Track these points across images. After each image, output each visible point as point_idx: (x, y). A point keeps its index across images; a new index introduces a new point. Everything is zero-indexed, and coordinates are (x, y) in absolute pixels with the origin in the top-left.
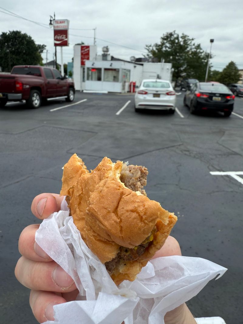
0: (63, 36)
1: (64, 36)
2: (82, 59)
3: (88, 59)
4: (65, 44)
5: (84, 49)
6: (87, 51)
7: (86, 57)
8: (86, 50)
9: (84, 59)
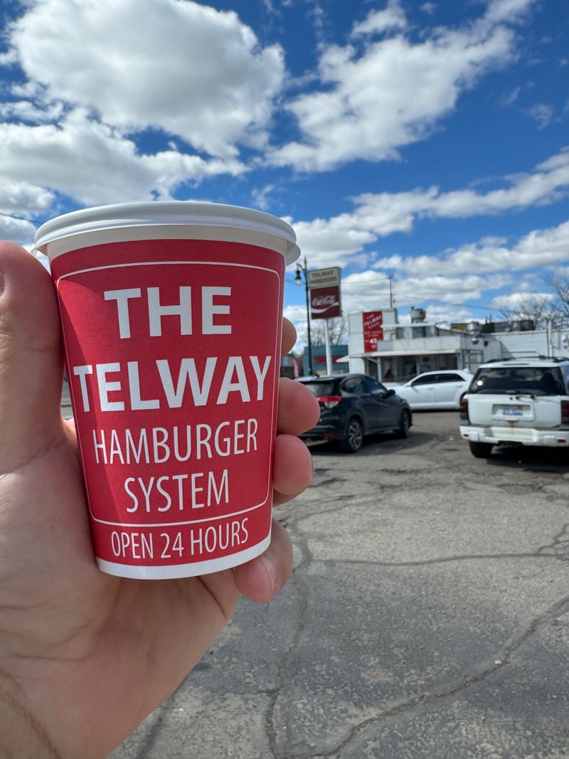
0: (329, 299)
1: (332, 297)
2: (366, 337)
3: (380, 337)
4: (335, 312)
5: (370, 319)
6: (376, 322)
7: (375, 333)
8: (374, 320)
9: (370, 339)
